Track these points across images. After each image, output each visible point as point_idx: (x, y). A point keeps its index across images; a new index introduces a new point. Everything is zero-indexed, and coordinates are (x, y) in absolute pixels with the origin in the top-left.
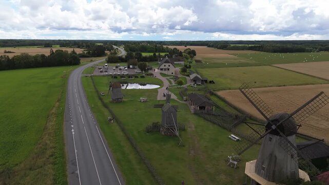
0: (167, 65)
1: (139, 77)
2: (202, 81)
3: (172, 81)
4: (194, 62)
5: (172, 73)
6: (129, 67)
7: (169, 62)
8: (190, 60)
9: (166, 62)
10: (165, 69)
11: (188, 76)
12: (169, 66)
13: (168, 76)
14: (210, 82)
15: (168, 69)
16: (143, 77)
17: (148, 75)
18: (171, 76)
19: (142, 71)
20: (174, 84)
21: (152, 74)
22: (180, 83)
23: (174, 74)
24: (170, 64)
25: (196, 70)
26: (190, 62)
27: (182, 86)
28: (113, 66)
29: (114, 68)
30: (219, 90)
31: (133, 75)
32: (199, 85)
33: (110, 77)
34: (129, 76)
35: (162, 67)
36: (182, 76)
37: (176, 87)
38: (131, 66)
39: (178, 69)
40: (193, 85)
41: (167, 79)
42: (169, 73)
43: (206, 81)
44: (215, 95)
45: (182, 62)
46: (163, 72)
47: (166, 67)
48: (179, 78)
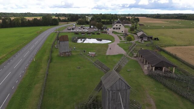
0: (119, 25)
1: (96, 34)
2: (148, 37)
3: (122, 37)
4: (138, 25)
5: (122, 32)
6: (90, 27)
7: (120, 23)
8: (135, 24)
9: (117, 23)
10: (117, 29)
11: (135, 34)
12: (120, 26)
13: (119, 33)
14: (155, 39)
15: (119, 28)
16: (98, 34)
17: (103, 32)
18: (121, 33)
19: (99, 29)
20: (123, 40)
21: (106, 32)
22: (129, 39)
23: (124, 32)
24: (121, 24)
25: (141, 30)
26: (136, 25)
27: (131, 42)
28: (79, 26)
29: (79, 28)
30: (165, 46)
31: (91, 32)
32: (146, 41)
33: (73, 33)
34: (88, 33)
35: (115, 26)
36: (130, 34)
37: (126, 42)
38: (92, 27)
39: (128, 29)
40: (140, 41)
41: (118, 36)
42: (120, 31)
43: (151, 38)
44: (164, 51)
45: (129, 25)
46: (115, 30)
47: (117, 27)
48: (128, 35)
